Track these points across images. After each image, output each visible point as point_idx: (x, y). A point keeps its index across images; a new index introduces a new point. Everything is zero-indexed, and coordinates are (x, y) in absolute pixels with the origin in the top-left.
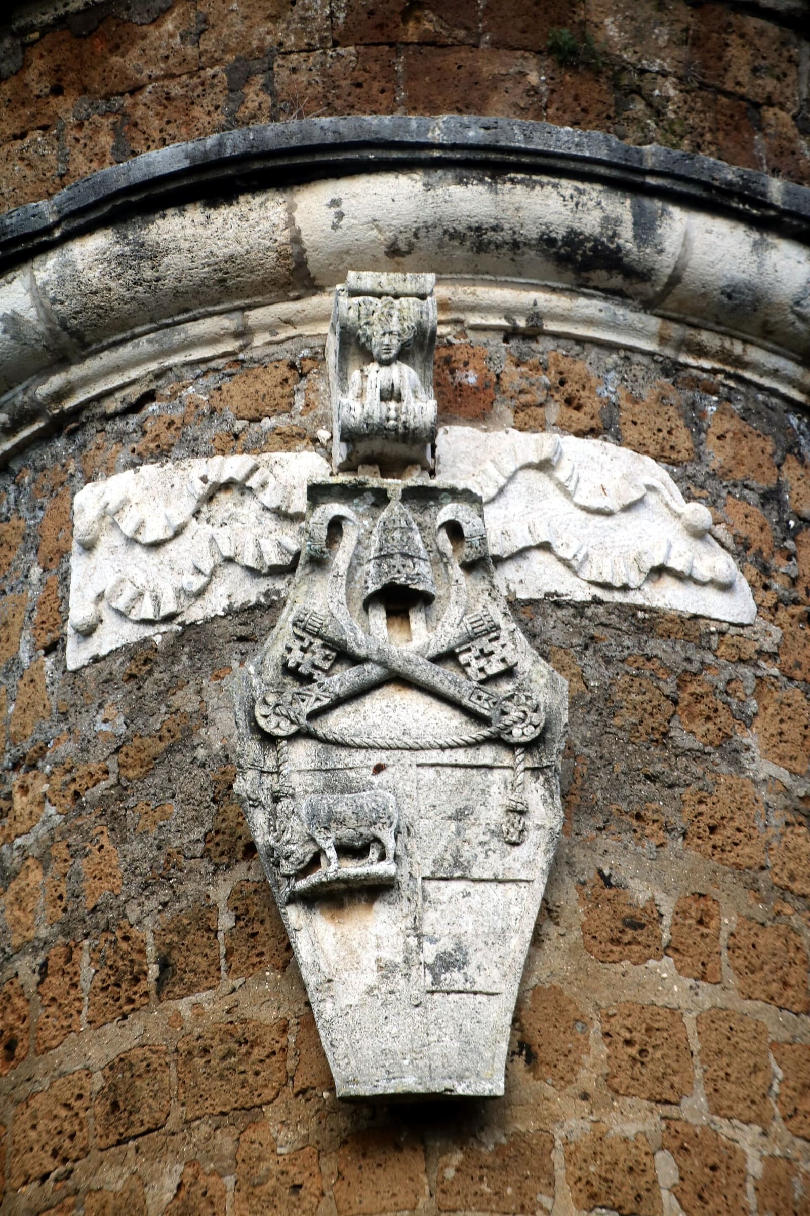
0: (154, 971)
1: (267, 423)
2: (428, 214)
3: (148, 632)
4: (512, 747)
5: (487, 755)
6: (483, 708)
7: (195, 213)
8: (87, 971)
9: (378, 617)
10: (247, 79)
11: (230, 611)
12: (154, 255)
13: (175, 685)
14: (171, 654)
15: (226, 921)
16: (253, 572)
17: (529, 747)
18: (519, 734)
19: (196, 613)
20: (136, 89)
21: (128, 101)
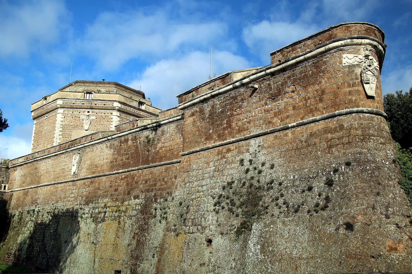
0: (352, 85)
1: (358, 53)
2: (369, 42)
3: (350, 64)
4: (375, 76)
5: (374, 76)
6: (374, 73)
7: (356, 39)
8: (346, 85)
9: (368, 66)
10: (359, 32)
11: (356, 64)
12: (353, 41)
13: (352, 68)
14: (352, 66)
15: (357, 83)
16: (358, 62)
17: (376, 76)
18: (376, 75)
19: (354, 64)
20: (352, 31)
21: (351, 32)
